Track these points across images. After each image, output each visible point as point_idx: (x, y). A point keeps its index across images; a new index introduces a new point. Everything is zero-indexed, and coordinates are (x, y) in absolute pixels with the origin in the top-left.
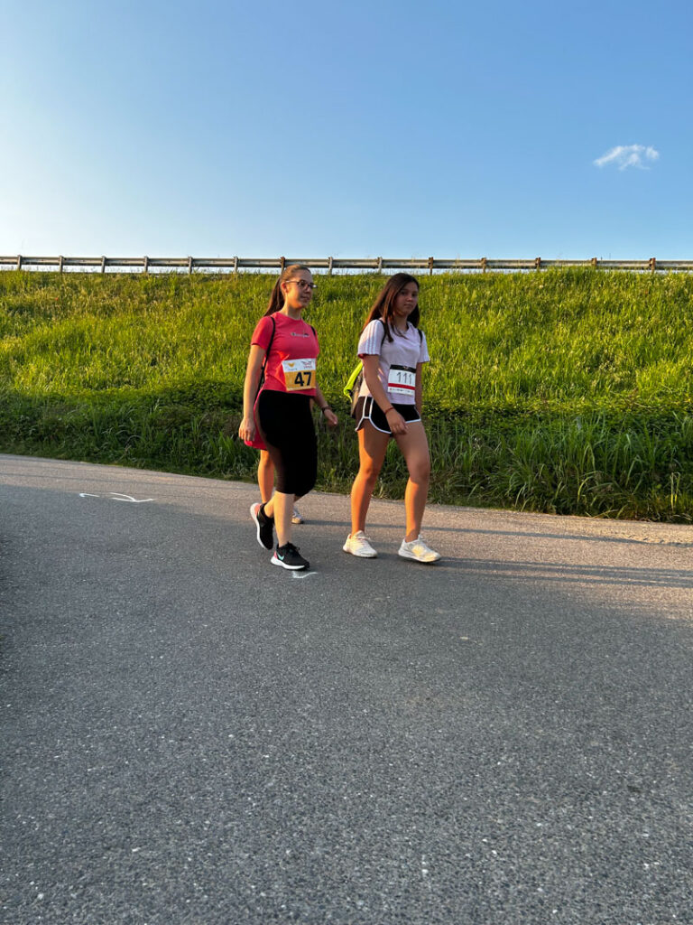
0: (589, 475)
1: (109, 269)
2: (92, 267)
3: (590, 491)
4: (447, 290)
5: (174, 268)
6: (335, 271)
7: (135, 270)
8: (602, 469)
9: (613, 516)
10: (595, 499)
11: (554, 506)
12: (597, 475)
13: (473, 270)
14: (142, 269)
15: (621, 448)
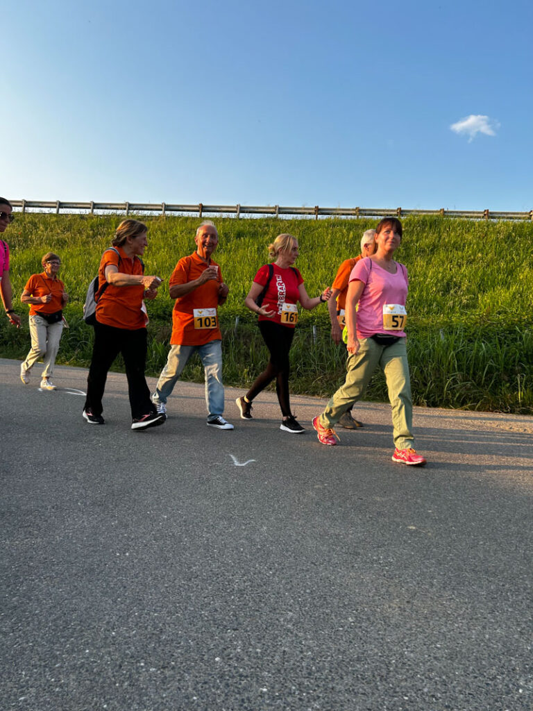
0: (452, 376)
1: (62, 211)
2: (49, 209)
3: (454, 388)
4: (330, 231)
5: (115, 211)
6: (242, 215)
7: (83, 211)
8: (462, 370)
9: (472, 409)
10: (457, 395)
11: (425, 401)
12: (459, 375)
13: (349, 217)
14: (88, 211)
15: (477, 354)
